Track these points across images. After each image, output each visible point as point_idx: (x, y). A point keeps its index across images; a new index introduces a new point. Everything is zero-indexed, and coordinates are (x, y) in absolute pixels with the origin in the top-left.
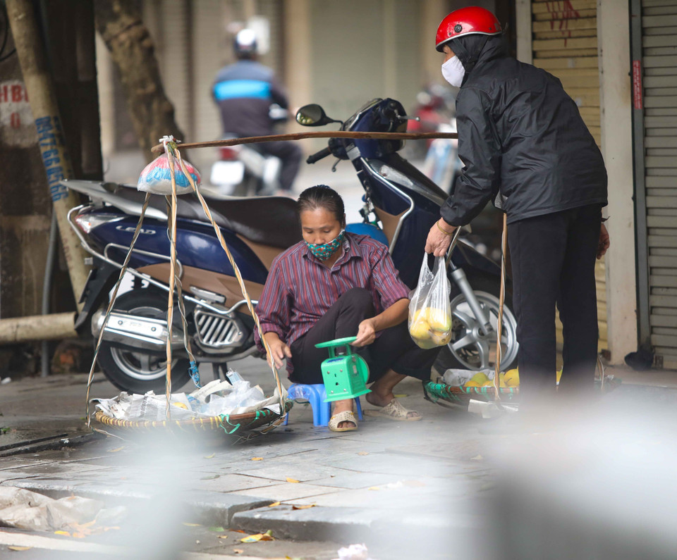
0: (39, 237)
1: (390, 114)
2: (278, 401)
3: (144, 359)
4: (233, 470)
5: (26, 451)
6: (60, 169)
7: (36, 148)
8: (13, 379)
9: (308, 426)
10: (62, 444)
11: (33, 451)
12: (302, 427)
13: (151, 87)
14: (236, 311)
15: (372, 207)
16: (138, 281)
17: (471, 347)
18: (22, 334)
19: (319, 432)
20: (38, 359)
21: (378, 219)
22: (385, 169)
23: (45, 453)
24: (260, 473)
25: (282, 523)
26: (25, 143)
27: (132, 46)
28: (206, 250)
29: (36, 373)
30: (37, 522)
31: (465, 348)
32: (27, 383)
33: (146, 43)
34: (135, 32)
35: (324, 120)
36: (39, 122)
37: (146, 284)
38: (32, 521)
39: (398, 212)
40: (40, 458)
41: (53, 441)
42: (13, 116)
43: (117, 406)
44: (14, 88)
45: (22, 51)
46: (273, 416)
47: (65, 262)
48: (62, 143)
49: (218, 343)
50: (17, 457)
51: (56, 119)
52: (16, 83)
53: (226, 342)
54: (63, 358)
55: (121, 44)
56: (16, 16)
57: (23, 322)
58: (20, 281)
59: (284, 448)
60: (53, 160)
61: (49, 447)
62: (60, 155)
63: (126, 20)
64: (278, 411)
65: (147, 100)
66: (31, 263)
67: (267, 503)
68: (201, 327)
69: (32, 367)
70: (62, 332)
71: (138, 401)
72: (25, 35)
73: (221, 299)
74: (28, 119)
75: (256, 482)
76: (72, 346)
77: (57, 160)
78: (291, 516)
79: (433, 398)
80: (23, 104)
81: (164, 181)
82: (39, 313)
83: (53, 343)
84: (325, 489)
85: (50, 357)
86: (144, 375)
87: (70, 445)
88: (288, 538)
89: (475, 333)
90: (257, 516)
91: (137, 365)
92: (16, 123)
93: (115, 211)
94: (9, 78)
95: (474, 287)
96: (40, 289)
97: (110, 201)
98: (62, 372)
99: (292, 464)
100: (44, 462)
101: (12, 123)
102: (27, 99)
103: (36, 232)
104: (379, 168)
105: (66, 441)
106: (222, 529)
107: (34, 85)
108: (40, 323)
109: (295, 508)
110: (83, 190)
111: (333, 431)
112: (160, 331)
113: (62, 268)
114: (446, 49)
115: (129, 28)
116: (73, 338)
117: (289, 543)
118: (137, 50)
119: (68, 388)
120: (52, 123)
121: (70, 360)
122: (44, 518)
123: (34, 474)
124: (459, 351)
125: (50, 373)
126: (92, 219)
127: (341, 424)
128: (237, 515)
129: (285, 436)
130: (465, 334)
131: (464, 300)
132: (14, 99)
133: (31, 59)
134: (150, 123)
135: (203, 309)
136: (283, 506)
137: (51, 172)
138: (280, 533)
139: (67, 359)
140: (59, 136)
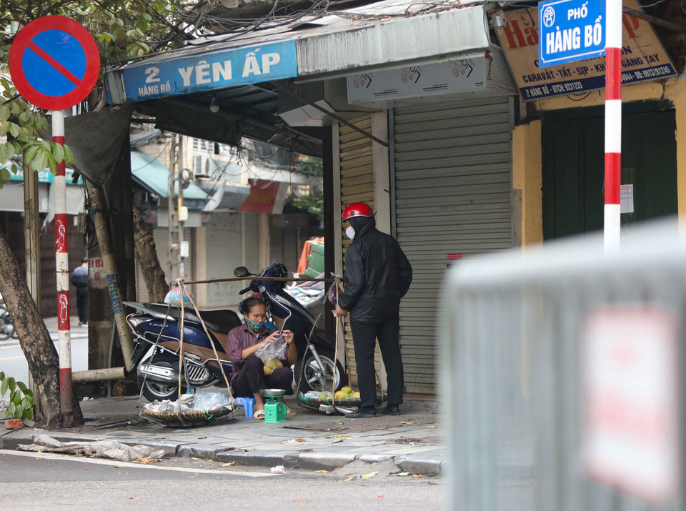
0: (107, 331)
1: (280, 271)
2: (231, 404)
3: (161, 386)
4: (213, 435)
5: (111, 427)
6: (118, 298)
7: (107, 289)
8: (95, 398)
9: (242, 417)
10: (127, 424)
11: (114, 427)
12: (240, 418)
13: (154, 264)
14: (205, 364)
15: (271, 315)
16: (158, 349)
17: (317, 382)
18: (99, 377)
19: (248, 420)
20: (107, 389)
21: (273, 321)
22: (278, 297)
23: (120, 428)
24: (226, 436)
25: (241, 457)
26: (101, 287)
27: (145, 244)
28: (192, 334)
29: (105, 395)
30: (124, 457)
31: (314, 382)
32: (102, 400)
33: (151, 243)
34: (146, 238)
35: (247, 274)
36: (108, 276)
37: (162, 351)
38: (122, 456)
39: (284, 317)
40: (119, 430)
41: (123, 423)
42: (96, 274)
43: (153, 407)
44: (96, 261)
45: (101, 244)
46: (228, 411)
47: (120, 343)
48: (119, 287)
49: (197, 379)
50: (107, 430)
51: (116, 275)
52: (98, 258)
53: (201, 379)
54: (118, 388)
55: (140, 244)
56: (99, 227)
57: (99, 371)
58: (98, 352)
59: (234, 426)
60: (114, 294)
61: (121, 426)
62: (118, 292)
63: (142, 232)
64: (231, 409)
65: (152, 270)
66: (103, 344)
67: (232, 449)
68: (189, 372)
69: (103, 393)
70: (118, 376)
71: (165, 403)
72: (103, 236)
73: (199, 358)
74: (103, 276)
75: (224, 440)
76: (122, 383)
77: (117, 295)
78: (245, 454)
79: (302, 404)
80: (101, 268)
81: (177, 299)
82: (107, 367)
83: (114, 381)
84: (258, 443)
85: (112, 388)
86: (161, 395)
87: (131, 425)
88: (243, 464)
89: (319, 375)
90: (228, 455)
91: (158, 390)
92: (97, 277)
93: (148, 316)
94: (95, 256)
95: (319, 353)
96: (107, 356)
97: (146, 311)
98: (118, 395)
99: (240, 433)
100: (121, 432)
101: (96, 277)
102: (103, 266)
103: (106, 328)
104: (275, 297)
105: (129, 423)
106: (211, 461)
107: (106, 259)
108: (107, 372)
109: (246, 451)
110: (134, 306)
111: (255, 419)
112: (170, 373)
113: (118, 346)
114: (347, 222)
115: (144, 236)
116: (123, 379)
117: (244, 467)
118: (147, 246)
119: (122, 402)
120: (115, 277)
121: (121, 390)
122: (127, 454)
123: (118, 436)
124: (311, 383)
125: (112, 395)
126: (137, 320)
127: (259, 416)
128: (218, 454)
129: (233, 421)
130: (314, 375)
131: (314, 359)
132: (96, 266)
133: (105, 247)
134: (153, 281)
135: (190, 362)
136: (240, 450)
137: (114, 300)
138: (240, 462)
139: (120, 389)
140: (118, 283)
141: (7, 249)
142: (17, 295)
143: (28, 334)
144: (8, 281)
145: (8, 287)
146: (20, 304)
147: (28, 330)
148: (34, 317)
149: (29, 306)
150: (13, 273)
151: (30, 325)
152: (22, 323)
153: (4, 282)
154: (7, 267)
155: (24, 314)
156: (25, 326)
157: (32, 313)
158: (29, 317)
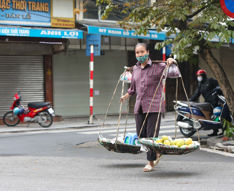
53: (198, 127)
104: (220, 96)
141: (222, 72)
142: (226, 90)
143: (231, 104)
144: (222, 84)
145: (223, 87)
146: (227, 93)
147: (230, 103)
148: (232, 98)
149: (231, 94)
150: (224, 81)
151: (231, 101)
152: (228, 100)
153: (221, 84)
154: (222, 79)
155: (229, 97)
156: (229, 101)
157: (232, 96)
158: (231, 98)
